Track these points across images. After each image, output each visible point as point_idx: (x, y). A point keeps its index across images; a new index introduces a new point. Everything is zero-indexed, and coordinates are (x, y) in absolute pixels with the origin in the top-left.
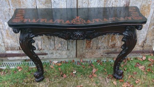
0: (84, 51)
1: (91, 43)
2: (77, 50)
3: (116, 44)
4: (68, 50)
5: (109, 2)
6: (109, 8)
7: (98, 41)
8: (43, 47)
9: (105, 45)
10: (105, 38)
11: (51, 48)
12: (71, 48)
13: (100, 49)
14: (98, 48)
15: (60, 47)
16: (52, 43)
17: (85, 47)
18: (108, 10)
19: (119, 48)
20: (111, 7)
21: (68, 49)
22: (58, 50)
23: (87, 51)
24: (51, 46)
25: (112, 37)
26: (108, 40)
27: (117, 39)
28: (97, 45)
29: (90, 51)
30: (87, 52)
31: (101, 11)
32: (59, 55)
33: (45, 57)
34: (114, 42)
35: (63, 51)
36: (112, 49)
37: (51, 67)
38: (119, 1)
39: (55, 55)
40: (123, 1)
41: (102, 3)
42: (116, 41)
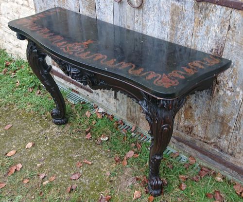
0: (137, 113)
3: (195, 128)
5: (179, 34)
6: (179, 46)
12: (121, 99)
19: (200, 140)
23: (142, 114)
25: (186, 109)
27: (196, 118)
30: (142, 118)
32: (105, 102)
33: (90, 95)
34: (190, 122)
35: (110, 97)
36: (186, 135)
37: (87, 113)
38: (199, 38)
39: (101, 99)
40: (210, 39)
41: (166, 31)
42: (194, 122)
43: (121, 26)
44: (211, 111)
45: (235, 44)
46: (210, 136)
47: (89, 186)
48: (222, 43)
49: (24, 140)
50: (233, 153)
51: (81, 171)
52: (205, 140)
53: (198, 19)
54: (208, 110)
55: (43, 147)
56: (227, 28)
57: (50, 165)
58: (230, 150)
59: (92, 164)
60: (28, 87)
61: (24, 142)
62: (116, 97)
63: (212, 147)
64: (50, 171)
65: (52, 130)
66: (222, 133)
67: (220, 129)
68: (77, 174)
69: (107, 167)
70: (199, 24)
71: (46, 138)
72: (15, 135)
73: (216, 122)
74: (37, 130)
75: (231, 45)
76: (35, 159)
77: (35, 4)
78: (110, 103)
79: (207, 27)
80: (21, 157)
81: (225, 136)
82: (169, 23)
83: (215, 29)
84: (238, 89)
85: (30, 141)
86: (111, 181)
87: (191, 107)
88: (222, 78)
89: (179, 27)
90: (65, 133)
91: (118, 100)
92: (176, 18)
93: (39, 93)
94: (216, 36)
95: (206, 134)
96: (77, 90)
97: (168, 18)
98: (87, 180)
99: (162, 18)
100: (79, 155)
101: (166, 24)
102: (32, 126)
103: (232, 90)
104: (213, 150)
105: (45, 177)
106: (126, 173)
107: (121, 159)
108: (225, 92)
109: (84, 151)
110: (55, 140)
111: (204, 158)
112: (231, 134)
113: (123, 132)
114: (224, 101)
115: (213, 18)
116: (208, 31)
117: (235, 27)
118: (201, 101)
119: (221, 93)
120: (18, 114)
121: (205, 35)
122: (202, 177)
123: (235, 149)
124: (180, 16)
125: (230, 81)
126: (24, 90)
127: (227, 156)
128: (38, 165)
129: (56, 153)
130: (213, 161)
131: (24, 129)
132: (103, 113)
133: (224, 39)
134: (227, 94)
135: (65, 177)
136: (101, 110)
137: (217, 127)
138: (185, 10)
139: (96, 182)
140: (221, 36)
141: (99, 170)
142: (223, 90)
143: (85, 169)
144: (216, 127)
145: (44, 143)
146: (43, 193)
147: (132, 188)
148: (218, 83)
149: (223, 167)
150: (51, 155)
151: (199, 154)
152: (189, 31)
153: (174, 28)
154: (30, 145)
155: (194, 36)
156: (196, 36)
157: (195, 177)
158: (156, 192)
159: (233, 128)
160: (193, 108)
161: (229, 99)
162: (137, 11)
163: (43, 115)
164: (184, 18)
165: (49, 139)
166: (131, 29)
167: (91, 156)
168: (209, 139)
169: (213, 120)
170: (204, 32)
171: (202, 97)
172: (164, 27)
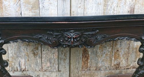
0: (80, 73)
1: (89, 61)
2: (71, 71)
3: (121, 63)
4: (59, 71)
5: (109, 8)
7: (97, 59)
8: (27, 67)
9: (107, 64)
10: (106, 55)
11: (37, 69)
12: (63, 69)
13: (100, 70)
14: (98, 69)
15: (48, 67)
16: (39, 61)
17: (81, 66)
19: (124, 69)
21: (58, 69)
22: (45, 71)
23: (83, 72)
24: (37, 65)
25: (115, 53)
26: (110, 58)
27: (121, 56)
28: (96, 64)
29: (87, 72)
30: (84, 75)
34: (118, 61)
36: (116, 70)
38: (121, 7)
40: (127, 6)
41: (101, 8)
42: (120, 60)
45: (140, 5)
46: (129, 63)
48: (133, 7)
52: (127, 68)
54: (129, 48)
66: (136, 58)
73: (133, 53)
75: (138, 7)
82: (103, 3)
87: (118, 51)
89: (109, 3)
94: (130, 4)
95: (127, 64)
101: (100, 4)
104: (132, 71)
116: (126, 2)
118: (123, 44)
121: (124, 5)
133: (134, 4)
137: (134, 55)
140: (132, 3)
152: (115, 5)
153: (106, 5)
155: (118, 6)
160: (119, 50)
168: (129, 65)
169: (131, 52)
170: (123, 3)
171: (124, 41)
172: (99, 6)
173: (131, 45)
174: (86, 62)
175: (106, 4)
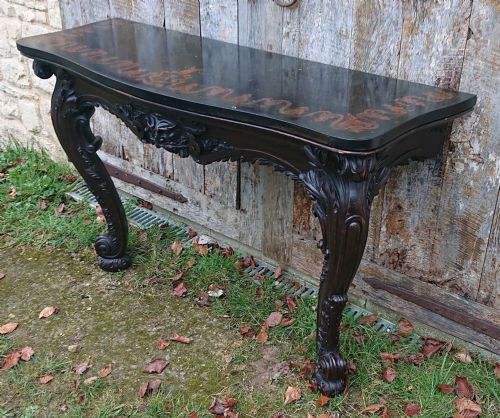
0: (287, 235)
3: (410, 253)
4: (242, 210)
5: (373, 53)
6: (374, 77)
8: (176, 171)
11: (196, 184)
12: (251, 207)
15: (217, 189)
17: (291, 219)
18: (370, 85)
19: (421, 278)
20: (384, 74)
22: (212, 196)
23: (297, 237)
25: (391, 213)
27: (411, 230)
29: (307, 243)
30: (298, 245)
31: (345, 84)
32: (215, 219)
33: (179, 209)
34: (399, 241)
35: (226, 208)
36: (393, 271)
37: (174, 246)
38: (413, 58)
39: (205, 214)
40: (433, 60)
41: (347, 50)
42: (406, 240)
43: (253, 46)
44: (441, 211)
45: (482, 65)
46: (440, 266)
47: (186, 384)
48: (457, 66)
49: (35, 302)
50: (488, 297)
51: (167, 357)
52: (431, 278)
53: (409, 20)
54: (435, 210)
55: (77, 316)
56: (465, 34)
57: (98, 347)
58: (482, 292)
59: (191, 343)
60: (37, 199)
61: (35, 306)
62: (239, 206)
63: (445, 291)
64: (99, 359)
65: (96, 281)
66: (465, 257)
67: (461, 247)
68: (159, 362)
69: (223, 347)
70: (413, 30)
71: (83, 297)
72: (14, 294)
73: (451, 233)
74: (63, 284)
75: (475, 68)
76: (61, 338)
77: (63, 17)
78: (225, 220)
79: (428, 36)
80: (29, 334)
81: (470, 262)
82: (352, 33)
83: (442, 38)
84: (492, 157)
85: (48, 305)
86: (234, 373)
87: (400, 207)
88: (459, 137)
89: (373, 39)
90: (127, 287)
91: (244, 211)
92: (366, 22)
93: (64, 211)
94: (444, 52)
95: (432, 265)
96: (151, 200)
97: (351, 22)
98: (183, 373)
99: (339, 23)
100: (159, 328)
101: (346, 36)
102: (49, 276)
103: (480, 159)
104: (448, 297)
105: (87, 370)
106: (266, 357)
107: (254, 331)
108: (467, 165)
109: (170, 320)
110: (104, 301)
111: (430, 320)
112: (483, 255)
113: (256, 281)
114: (467, 185)
115: (438, 18)
116: (429, 43)
117: (480, 32)
118: (419, 192)
119: (460, 168)
120: (17, 253)
121: (424, 52)
122: (429, 356)
123: (492, 288)
124: (374, 18)
125: (476, 141)
126: (28, 205)
127: (478, 306)
128: (71, 347)
129: (109, 325)
130: (449, 322)
131: (31, 282)
132: (209, 246)
133: (460, 57)
134: (472, 170)
135: (131, 370)
136: (204, 240)
137: (455, 243)
138: (384, 5)
139: (202, 375)
140: (455, 50)
141: (206, 353)
142: (462, 162)
143: (175, 352)
144: (453, 242)
145: (80, 307)
146: (86, 399)
147: (281, 383)
148: (452, 148)
149: (472, 332)
150: (98, 329)
151: (419, 311)
152: (392, 47)
153: (362, 42)
154: (48, 311)
155: (402, 55)
156: (406, 55)
157: (413, 357)
158: (332, 386)
159: (486, 242)
160: (405, 207)
161: (476, 180)
162: (287, 14)
163: (73, 254)
164: (383, 21)
165: (90, 299)
166: (274, 51)
167: (187, 329)
168: (439, 273)
169: (445, 230)
170: (422, 47)
171: (422, 183)
172: (344, 41)
173: (446, 205)
174: (305, 211)
175: (364, 41)
